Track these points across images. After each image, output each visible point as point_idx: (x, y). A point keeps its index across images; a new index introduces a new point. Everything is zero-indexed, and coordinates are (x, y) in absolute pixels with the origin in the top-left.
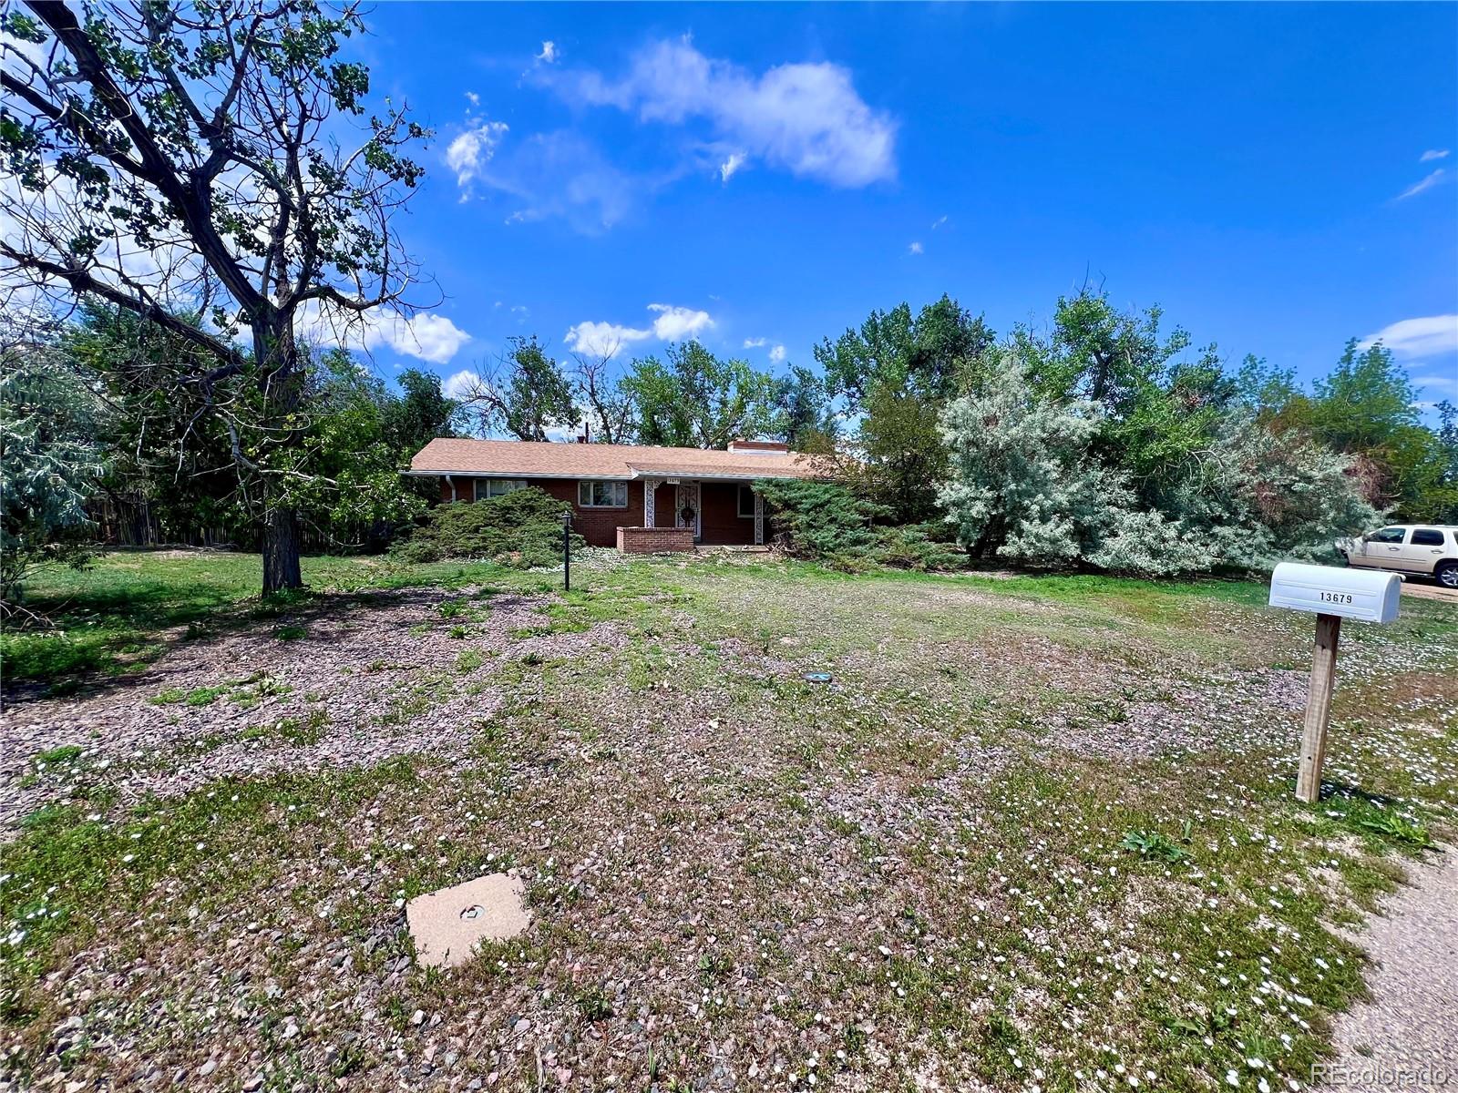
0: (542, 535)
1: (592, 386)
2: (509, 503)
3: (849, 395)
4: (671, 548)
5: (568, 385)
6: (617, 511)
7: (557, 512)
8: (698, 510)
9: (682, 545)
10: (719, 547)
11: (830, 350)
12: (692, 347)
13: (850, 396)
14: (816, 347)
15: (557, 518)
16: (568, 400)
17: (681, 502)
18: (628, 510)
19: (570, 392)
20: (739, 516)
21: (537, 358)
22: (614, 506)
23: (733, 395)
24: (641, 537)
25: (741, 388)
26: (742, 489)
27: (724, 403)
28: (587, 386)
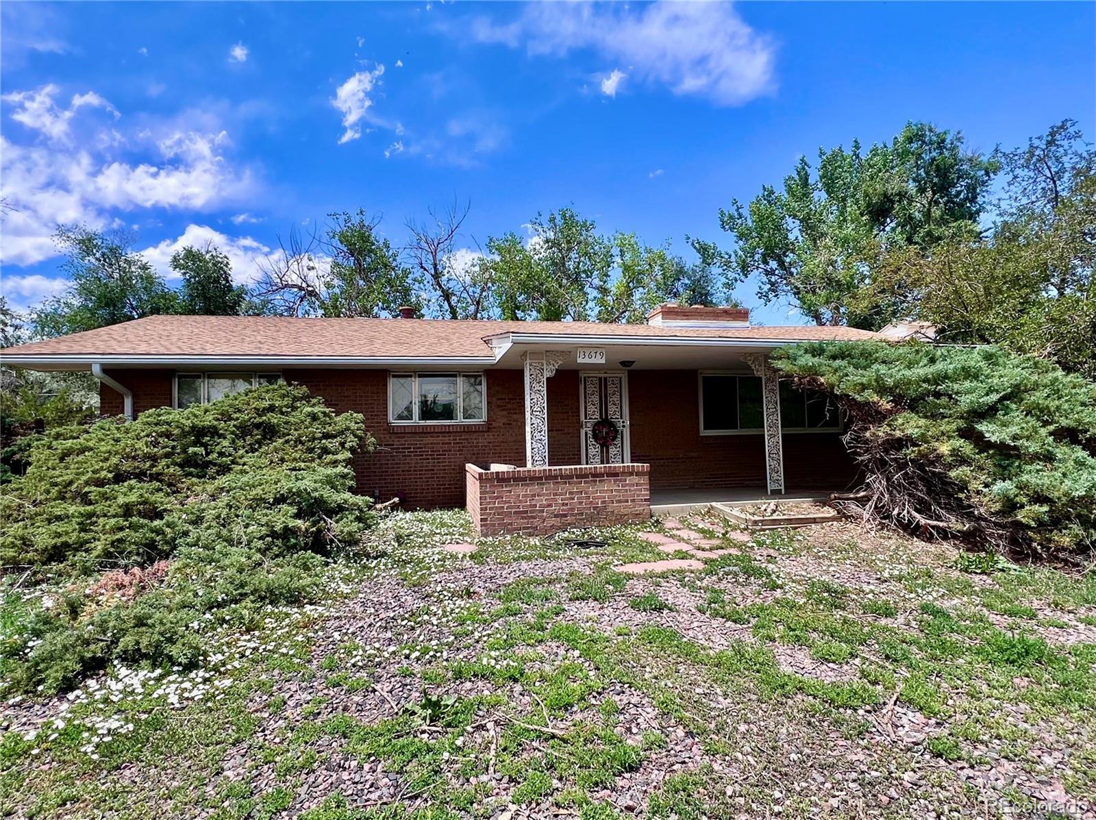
0: (259, 502)
1: (435, 266)
2: (209, 420)
3: (767, 273)
4: (598, 515)
5: (406, 273)
6: (467, 430)
7: (327, 436)
8: (624, 423)
9: (623, 509)
10: (702, 506)
11: (740, 216)
12: (564, 216)
13: (769, 273)
14: (722, 213)
15: (326, 451)
16: (406, 292)
17: (591, 409)
18: (489, 427)
19: (409, 281)
20: (704, 433)
21: (365, 238)
22: (460, 420)
23: (616, 280)
24: (521, 491)
25: (626, 268)
26: (706, 379)
27: (604, 291)
28: (430, 267)
